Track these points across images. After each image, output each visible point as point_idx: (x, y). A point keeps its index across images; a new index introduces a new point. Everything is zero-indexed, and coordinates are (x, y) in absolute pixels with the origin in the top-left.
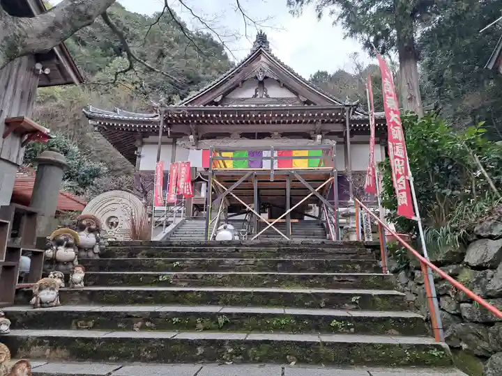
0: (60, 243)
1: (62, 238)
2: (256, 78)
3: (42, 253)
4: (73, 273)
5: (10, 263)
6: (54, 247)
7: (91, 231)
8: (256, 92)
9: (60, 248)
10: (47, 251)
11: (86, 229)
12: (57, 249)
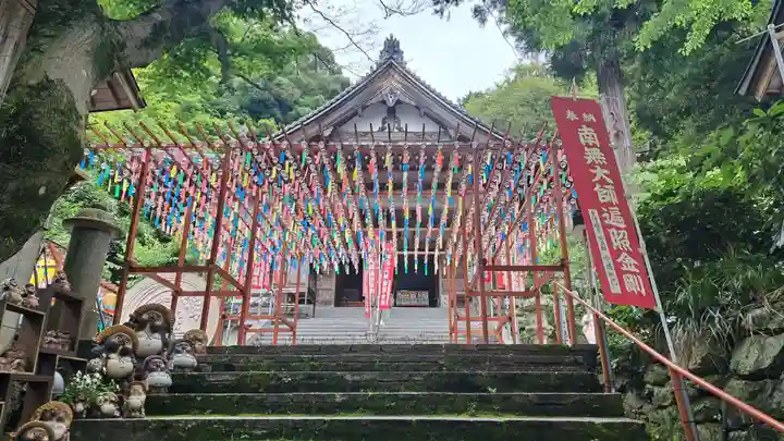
0: (112, 349)
1: (115, 340)
2: (384, 102)
3: (86, 363)
4: (129, 394)
5: (42, 378)
6: (104, 355)
7: (154, 329)
8: (384, 123)
9: (113, 355)
10: (93, 361)
11: (148, 326)
12: (108, 358)
